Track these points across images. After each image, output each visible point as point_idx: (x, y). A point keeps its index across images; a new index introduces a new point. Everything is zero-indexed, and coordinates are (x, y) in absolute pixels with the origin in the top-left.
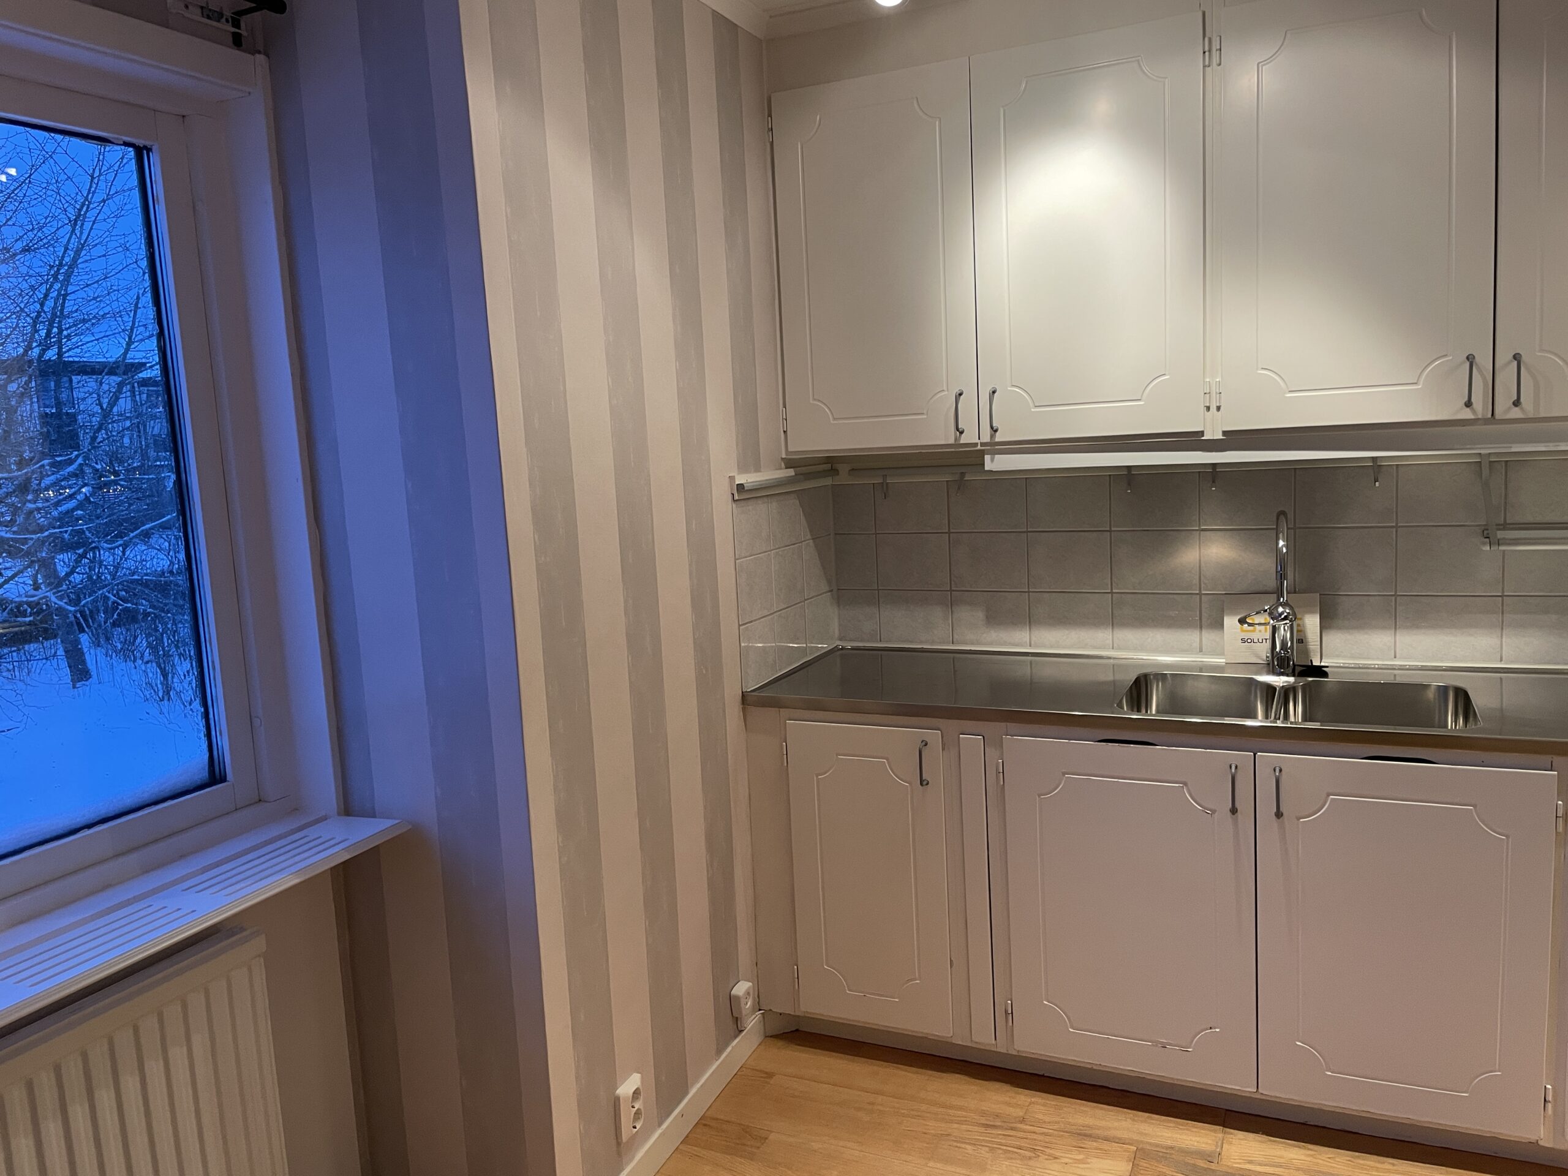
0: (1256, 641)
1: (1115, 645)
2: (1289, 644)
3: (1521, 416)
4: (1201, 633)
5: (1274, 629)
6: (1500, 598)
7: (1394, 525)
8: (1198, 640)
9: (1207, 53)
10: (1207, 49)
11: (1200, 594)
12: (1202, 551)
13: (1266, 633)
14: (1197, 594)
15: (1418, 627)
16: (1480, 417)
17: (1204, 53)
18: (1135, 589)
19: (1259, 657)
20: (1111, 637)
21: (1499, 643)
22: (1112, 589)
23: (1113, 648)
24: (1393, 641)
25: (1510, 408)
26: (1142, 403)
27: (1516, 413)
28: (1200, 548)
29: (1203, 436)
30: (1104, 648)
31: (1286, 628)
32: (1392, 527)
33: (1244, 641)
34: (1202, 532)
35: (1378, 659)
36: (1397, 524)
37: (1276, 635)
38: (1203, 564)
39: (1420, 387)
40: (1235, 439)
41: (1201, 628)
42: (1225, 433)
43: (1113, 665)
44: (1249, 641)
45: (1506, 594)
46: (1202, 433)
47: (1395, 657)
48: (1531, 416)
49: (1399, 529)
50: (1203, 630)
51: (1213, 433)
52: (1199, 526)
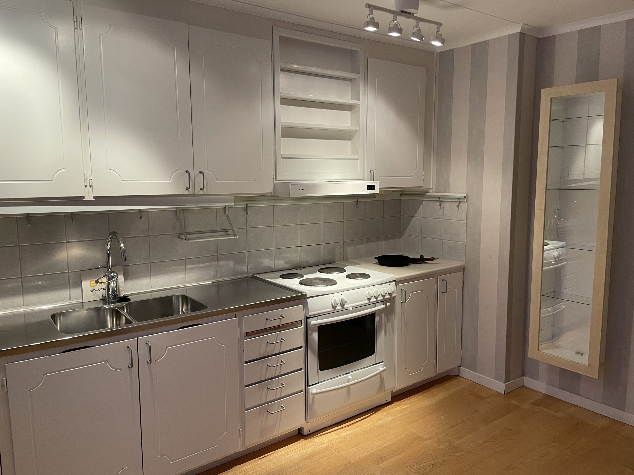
0: (97, 290)
1: (25, 304)
2: (115, 290)
3: (203, 194)
4: (70, 291)
5: (109, 284)
6: (185, 260)
7: (148, 235)
8: (68, 294)
9: (75, 22)
10: (75, 20)
11: (68, 273)
12: (68, 252)
13: (104, 286)
14: (67, 272)
15: (158, 274)
16: (191, 194)
17: (74, 22)
18: (34, 274)
19: (99, 297)
20: (22, 300)
21: (185, 276)
22: (21, 276)
23: (23, 306)
24: (150, 281)
25: (199, 191)
26: (53, 182)
27: (201, 193)
28: (67, 251)
29: (84, 199)
30: (19, 306)
31: (114, 282)
32: (147, 236)
33: (92, 291)
34: (67, 243)
35: (145, 289)
36: (149, 235)
37: (110, 286)
38: (69, 258)
39: (171, 181)
40: (99, 201)
41: (70, 288)
42: (94, 197)
43: (24, 314)
44: (94, 290)
45: (186, 258)
46: (83, 198)
47: (151, 288)
48: (206, 194)
49: (150, 237)
50: (71, 289)
51: (89, 197)
52: (66, 241)
